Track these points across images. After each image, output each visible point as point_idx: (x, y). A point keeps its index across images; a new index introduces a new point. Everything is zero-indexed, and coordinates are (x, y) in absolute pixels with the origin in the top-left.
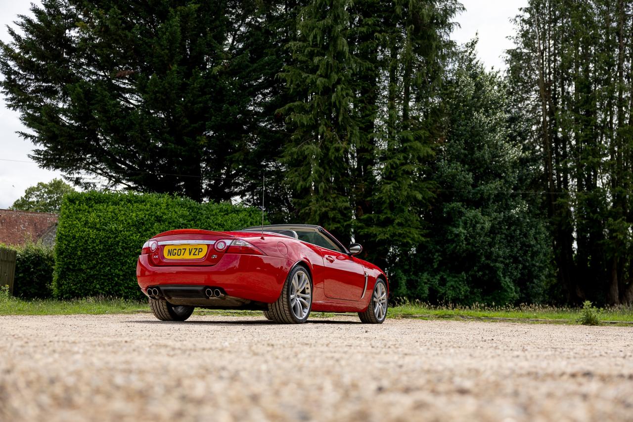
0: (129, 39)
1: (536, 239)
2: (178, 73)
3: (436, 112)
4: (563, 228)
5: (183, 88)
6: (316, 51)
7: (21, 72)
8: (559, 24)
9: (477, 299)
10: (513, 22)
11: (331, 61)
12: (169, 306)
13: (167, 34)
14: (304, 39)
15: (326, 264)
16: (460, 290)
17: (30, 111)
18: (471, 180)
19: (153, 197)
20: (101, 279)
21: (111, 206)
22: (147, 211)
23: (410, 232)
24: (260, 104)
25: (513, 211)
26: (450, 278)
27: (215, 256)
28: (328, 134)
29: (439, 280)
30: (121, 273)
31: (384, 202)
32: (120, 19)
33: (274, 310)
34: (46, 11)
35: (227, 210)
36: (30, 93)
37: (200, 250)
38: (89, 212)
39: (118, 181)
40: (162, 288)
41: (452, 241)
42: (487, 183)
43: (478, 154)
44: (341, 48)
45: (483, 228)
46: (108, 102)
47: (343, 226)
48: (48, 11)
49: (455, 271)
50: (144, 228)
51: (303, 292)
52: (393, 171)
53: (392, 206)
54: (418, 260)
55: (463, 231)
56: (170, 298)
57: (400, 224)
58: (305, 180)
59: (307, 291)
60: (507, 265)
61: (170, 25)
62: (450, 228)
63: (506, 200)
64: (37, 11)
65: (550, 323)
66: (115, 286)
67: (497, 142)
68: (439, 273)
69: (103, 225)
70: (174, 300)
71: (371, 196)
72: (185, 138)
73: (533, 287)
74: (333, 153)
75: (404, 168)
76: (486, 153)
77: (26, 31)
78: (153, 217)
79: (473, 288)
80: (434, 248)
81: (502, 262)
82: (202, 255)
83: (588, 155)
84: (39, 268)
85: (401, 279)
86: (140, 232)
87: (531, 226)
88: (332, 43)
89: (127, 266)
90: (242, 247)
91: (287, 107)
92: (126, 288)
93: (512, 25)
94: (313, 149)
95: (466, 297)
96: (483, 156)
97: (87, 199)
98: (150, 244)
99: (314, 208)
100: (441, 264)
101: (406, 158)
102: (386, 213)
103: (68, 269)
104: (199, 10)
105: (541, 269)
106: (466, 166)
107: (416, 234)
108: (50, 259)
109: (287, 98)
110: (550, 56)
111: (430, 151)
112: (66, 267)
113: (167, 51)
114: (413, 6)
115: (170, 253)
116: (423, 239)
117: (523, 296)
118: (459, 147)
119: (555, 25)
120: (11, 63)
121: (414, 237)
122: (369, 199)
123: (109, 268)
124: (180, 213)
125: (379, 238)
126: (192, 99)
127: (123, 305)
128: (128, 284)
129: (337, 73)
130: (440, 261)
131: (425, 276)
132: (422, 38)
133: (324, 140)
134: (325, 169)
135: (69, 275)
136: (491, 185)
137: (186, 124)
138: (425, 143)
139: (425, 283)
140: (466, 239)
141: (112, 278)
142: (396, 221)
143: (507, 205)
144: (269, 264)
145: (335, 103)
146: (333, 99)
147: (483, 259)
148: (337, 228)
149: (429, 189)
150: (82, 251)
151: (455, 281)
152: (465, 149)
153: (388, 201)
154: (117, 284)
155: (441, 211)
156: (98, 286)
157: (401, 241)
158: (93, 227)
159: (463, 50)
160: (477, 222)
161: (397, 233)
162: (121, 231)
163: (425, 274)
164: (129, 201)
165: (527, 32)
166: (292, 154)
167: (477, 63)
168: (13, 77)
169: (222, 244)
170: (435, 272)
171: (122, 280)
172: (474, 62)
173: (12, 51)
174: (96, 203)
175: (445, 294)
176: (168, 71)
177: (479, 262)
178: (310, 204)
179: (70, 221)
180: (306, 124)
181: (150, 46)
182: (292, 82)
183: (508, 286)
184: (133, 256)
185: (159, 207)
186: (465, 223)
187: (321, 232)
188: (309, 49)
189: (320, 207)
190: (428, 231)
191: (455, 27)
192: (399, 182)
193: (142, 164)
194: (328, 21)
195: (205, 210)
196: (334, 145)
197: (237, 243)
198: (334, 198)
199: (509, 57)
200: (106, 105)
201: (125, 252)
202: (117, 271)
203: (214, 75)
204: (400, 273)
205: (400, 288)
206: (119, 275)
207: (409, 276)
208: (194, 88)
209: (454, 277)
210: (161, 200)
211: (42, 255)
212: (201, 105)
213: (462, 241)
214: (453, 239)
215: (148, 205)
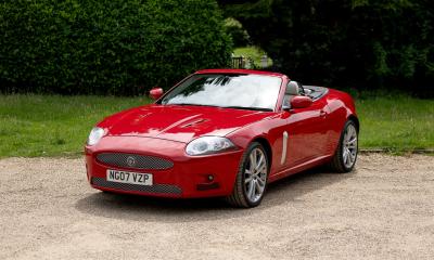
20: (9, 64)
29: (428, 55)
30: (33, 56)
68: (428, 46)
80: (423, 14)
85: (380, 54)
89: (40, 47)
92: (40, 74)
100: (431, 34)
116: (411, 5)
123: (18, 50)
130: (429, 30)
131: (410, 50)
139: (411, 59)
141: (22, 63)
154: (29, 68)
156: (5, 73)
162: (30, 3)
163: (411, 48)
171: (35, 64)
184: (47, 34)
201: (36, 31)
202: (28, 53)
204: (378, 46)
205: (379, 66)
206: (31, 59)
207: (390, 50)
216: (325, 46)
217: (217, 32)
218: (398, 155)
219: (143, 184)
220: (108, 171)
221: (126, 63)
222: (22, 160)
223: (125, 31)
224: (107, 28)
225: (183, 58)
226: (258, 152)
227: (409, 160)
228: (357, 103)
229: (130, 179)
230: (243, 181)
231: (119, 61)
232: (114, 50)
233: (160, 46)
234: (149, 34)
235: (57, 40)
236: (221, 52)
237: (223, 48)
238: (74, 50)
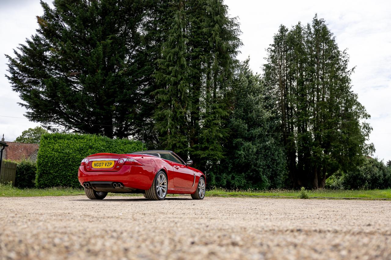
0: (76, 57)
1: (278, 156)
2: (101, 74)
3: (229, 95)
4: (291, 151)
5: (104, 81)
6: (170, 64)
7: (20, 73)
8: (289, 53)
9: (249, 186)
10: (267, 51)
11: (178, 69)
12: (95, 192)
13: (96, 54)
14: (164, 58)
15: (175, 170)
16: (241, 182)
17: (25, 93)
18: (247, 128)
19: (88, 136)
20: (61, 178)
21: (66, 141)
22: (85, 143)
23: (217, 153)
24: (142, 90)
25: (267, 143)
26: (237, 176)
27: (118, 167)
28: (176, 105)
29: (231, 177)
30: (71, 175)
31: (204, 139)
32: (72, 47)
33: (148, 194)
34: (34, 42)
35: (125, 143)
36: (25, 83)
37: (111, 164)
38: (55, 144)
39: (70, 128)
40: (91, 183)
41: (238, 158)
42: (254, 129)
43: (250, 115)
44: (183, 63)
45: (252, 151)
46: (65, 88)
47: (184, 150)
49: (239, 172)
50: (83, 152)
51: (163, 184)
52: (209, 123)
53: (208, 141)
54: (221, 167)
55: (243, 153)
56: (95, 188)
57: (212, 150)
58: (165, 127)
59: (165, 184)
60: (264, 169)
61: (97, 50)
62: (237, 151)
63: (264, 137)
64: (29, 42)
65: (285, 198)
66: (68, 181)
67: (259, 109)
68: (231, 174)
69: (62, 150)
70: (97, 189)
71: (197, 135)
72: (105, 107)
73: (277, 180)
74: (179, 114)
75: (214, 121)
76: (254, 114)
77: (23, 52)
78: (88, 146)
79: (247, 181)
80: (229, 161)
81: (262, 168)
82: (112, 166)
83: (303, 115)
84: (28, 172)
85: (212, 176)
86: (81, 154)
87: (276, 150)
88: (178, 60)
89: (74, 171)
90: (132, 162)
91: (156, 91)
92: (73, 182)
93: (266, 52)
94: (169, 112)
95: (245, 185)
96: (252, 116)
97: (54, 137)
98: (85, 160)
99: (169, 142)
100: (232, 169)
101: (215, 117)
102: (205, 144)
103: (44, 173)
104: (112, 43)
105: (281, 171)
106: (244, 121)
107: (220, 154)
108: (34, 167)
109: (155, 87)
110: (284, 68)
111: (227, 114)
112: (42, 171)
113: (95, 63)
114: (218, 43)
115: (95, 165)
116: (223, 157)
117: (272, 184)
118: (241, 111)
119: (287, 53)
120: (15, 68)
121: (219, 156)
122: (196, 137)
123: (65, 172)
124: (102, 144)
125: (202, 156)
126: (108, 87)
127: (72, 191)
128: (75, 180)
129: (181, 75)
130: (231, 167)
131: (224, 175)
132: (223, 58)
133: (174, 108)
134: (174, 122)
135: (44, 176)
136: (256, 130)
137: (105, 99)
138: (224, 109)
139: (225, 179)
140: (244, 157)
141: (66, 177)
142: (210, 148)
143: (264, 140)
144: (146, 170)
145: (180, 89)
147: (253, 166)
148: (181, 152)
149: (226, 132)
150: (51, 163)
151: (239, 178)
152: (243, 113)
153: (206, 138)
154: (69, 179)
155: (232, 143)
156: (59, 181)
157: (212, 158)
158: (57, 151)
159: (242, 64)
160: (250, 148)
161: (210, 154)
162: (71, 153)
163: (225, 174)
164: (76, 138)
165: (273, 56)
166: (158, 115)
167: (249, 71)
168: (16, 75)
169: (122, 160)
170: (229, 173)
171: (72, 178)
172: (248, 70)
173: (16, 62)
174: (59, 139)
175: (234, 184)
176: (96, 73)
177: (251, 168)
178: (167, 139)
179: (45, 148)
180: (165, 100)
181: (87, 61)
182: (158, 80)
183: (265, 180)
185: (91, 141)
186: (244, 149)
187: (172, 154)
188: (167, 63)
189: (172, 141)
190: (225, 153)
191: (239, 53)
192: (211, 129)
193: (82, 119)
194: (177, 49)
195: (114, 143)
196: (179, 111)
197: (130, 160)
198: (179, 136)
199: (265, 68)
200: (64, 90)
201: (73, 164)
202: (69, 173)
203: (119, 75)
204: (212, 174)
205: (212, 181)
207: (217, 175)
208: (109, 81)
209: (239, 175)
210: (92, 137)
211: (30, 165)
212: (113, 90)
213: (243, 158)
214: (238, 157)
215: (85, 140)
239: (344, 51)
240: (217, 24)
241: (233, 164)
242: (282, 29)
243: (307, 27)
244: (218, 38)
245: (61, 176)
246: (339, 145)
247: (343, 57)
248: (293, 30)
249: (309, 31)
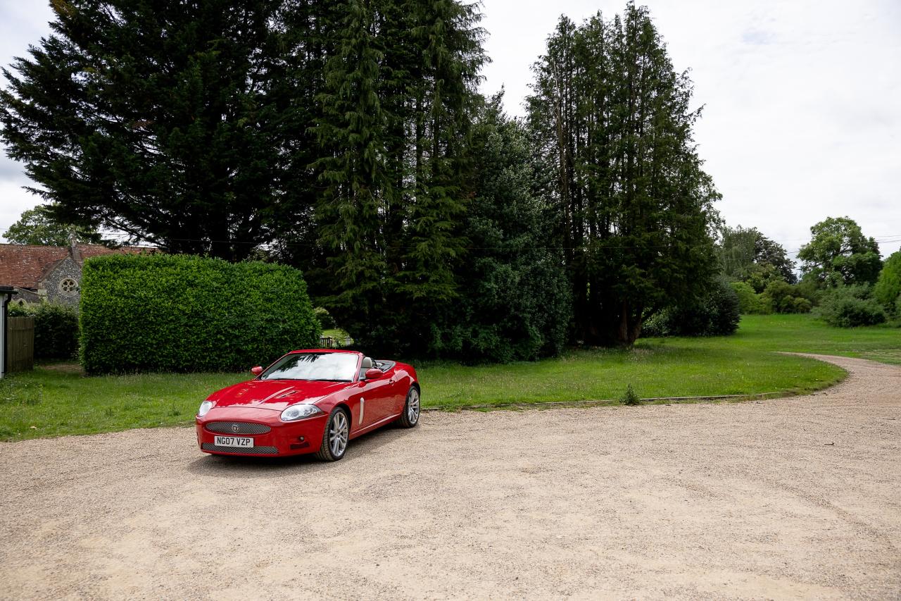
1: (558, 287)
2: (202, 126)
5: (208, 142)
6: (346, 105)
7: (22, 119)
8: (575, 73)
9: (506, 348)
10: (533, 69)
11: (361, 114)
14: (333, 91)
16: (491, 340)
17: (36, 163)
18: (502, 236)
19: (182, 259)
20: (133, 349)
21: (139, 272)
22: (178, 275)
23: (445, 289)
25: (539, 263)
26: (482, 330)
28: (362, 191)
29: (471, 332)
30: (154, 342)
31: (420, 260)
32: (134, 66)
34: (47, 53)
36: (34, 143)
38: (114, 278)
41: (484, 295)
42: (515, 237)
43: (506, 210)
44: (372, 103)
45: (513, 282)
46: (126, 157)
48: (50, 53)
49: (487, 322)
50: (176, 294)
52: (427, 228)
53: (426, 264)
54: (452, 314)
55: (494, 286)
58: (339, 238)
60: (533, 314)
61: (190, 73)
62: (482, 282)
63: (532, 252)
64: (37, 54)
67: (524, 198)
68: (471, 326)
69: (131, 292)
71: (406, 253)
73: (556, 333)
74: (367, 211)
75: (438, 225)
76: (514, 208)
77: (25, 75)
78: (185, 282)
80: (467, 301)
81: (529, 312)
84: (57, 327)
85: (436, 332)
86: (171, 298)
87: (554, 275)
88: (362, 96)
89: (160, 334)
91: (318, 162)
92: (160, 357)
93: (532, 73)
94: (346, 207)
95: (497, 346)
96: (512, 212)
97: (111, 264)
99: (350, 268)
100: (473, 316)
101: (439, 215)
102: (421, 271)
103: (96, 340)
104: (219, 57)
106: (497, 222)
107: (450, 290)
109: (316, 152)
111: (462, 208)
112: (93, 338)
113: (188, 103)
114: (442, 58)
116: (457, 295)
117: (548, 342)
118: (488, 203)
119: (571, 73)
120: (11, 111)
121: (449, 293)
122: (404, 256)
123: (141, 337)
124: (212, 276)
125: (415, 296)
126: (218, 154)
129: (368, 128)
130: (472, 314)
131: (458, 329)
132: (451, 91)
133: (358, 198)
134: (359, 227)
135: (97, 346)
136: (520, 239)
138: (456, 198)
139: (459, 336)
140: (498, 293)
141: (145, 348)
142: (432, 279)
143: (532, 255)
145: (367, 160)
146: (366, 156)
147: (513, 311)
148: (374, 287)
149: (462, 245)
150: (110, 321)
151: (487, 333)
152: (494, 204)
153: (423, 259)
154: (150, 351)
155: (473, 266)
156: (130, 356)
158: (121, 294)
159: (489, 102)
160: (507, 277)
161: (432, 290)
162: (151, 298)
163: (459, 327)
164: (157, 265)
165: (546, 80)
166: (325, 211)
167: (502, 116)
168: (13, 125)
170: (468, 325)
171: (156, 349)
172: (500, 115)
173: (11, 97)
174: (122, 269)
175: (477, 345)
176: (191, 125)
177: (509, 313)
178: (347, 264)
179: (94, 288)
180: (339, 181)
182: (322, 137)
183: (535, 334)
184: (166, 323)
185: (189, 270)
186: (496, 277)
188: (338, 103)
189: (356, 265)
190: (460, 286)
191: (482, 80)
192: (432, 239)
194: (358, 73)
195: (238, 271)
196: (368, 203)
198: (369, 256)
199: (529, 104)
201: (157, 321)
202: (149, 339)
204: (434, 327)
205: (436, 342)
206: (152, 344)
207: (444, 329)
208: (220, 142)
209: (485, 328)
210: (191, 262)
211: (61, 313)
212: (228, 159)
213: (494, 295)
214: (485, 293)
215: (179, 268)
216: (393, 328)
217: (308, 319)
218: (451, 411)
219: (245, 446)
220: (216, 438)
221: (234, 345)
222: (143, 431)
223: (233, 320)
224: (217, 317)
225: (282, 340)
226: (340, 415)
227: (460, 415)
228: (420, 372)
229: (235, 443)
230: (329, 440)
231: (228, 344)
232: (224, 335)
233: (262, 330)
234: (253, 321)
235: (175, 328)
236: (312, 335)
237: (314, 331)
238: (189, 336)
239: (684, 73)
240: (439, 19)
241: (475, 307)
242: (562, 24)
243: (613, 23)
244: (442, 49)
245: (133, 345)
246: (670, 263)
247: (682, 86)
248: (585, 26)
249: (618, 30)
